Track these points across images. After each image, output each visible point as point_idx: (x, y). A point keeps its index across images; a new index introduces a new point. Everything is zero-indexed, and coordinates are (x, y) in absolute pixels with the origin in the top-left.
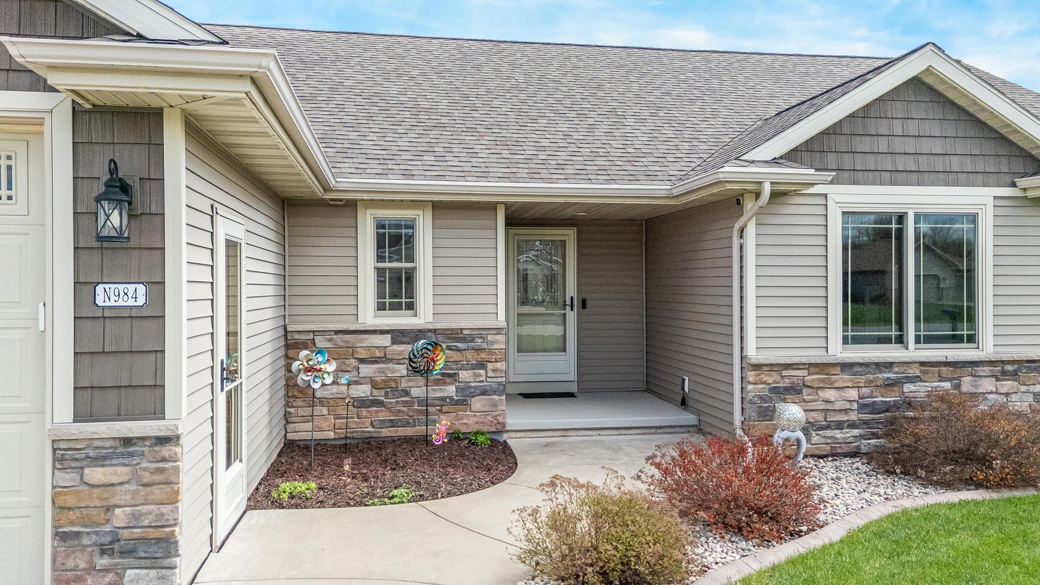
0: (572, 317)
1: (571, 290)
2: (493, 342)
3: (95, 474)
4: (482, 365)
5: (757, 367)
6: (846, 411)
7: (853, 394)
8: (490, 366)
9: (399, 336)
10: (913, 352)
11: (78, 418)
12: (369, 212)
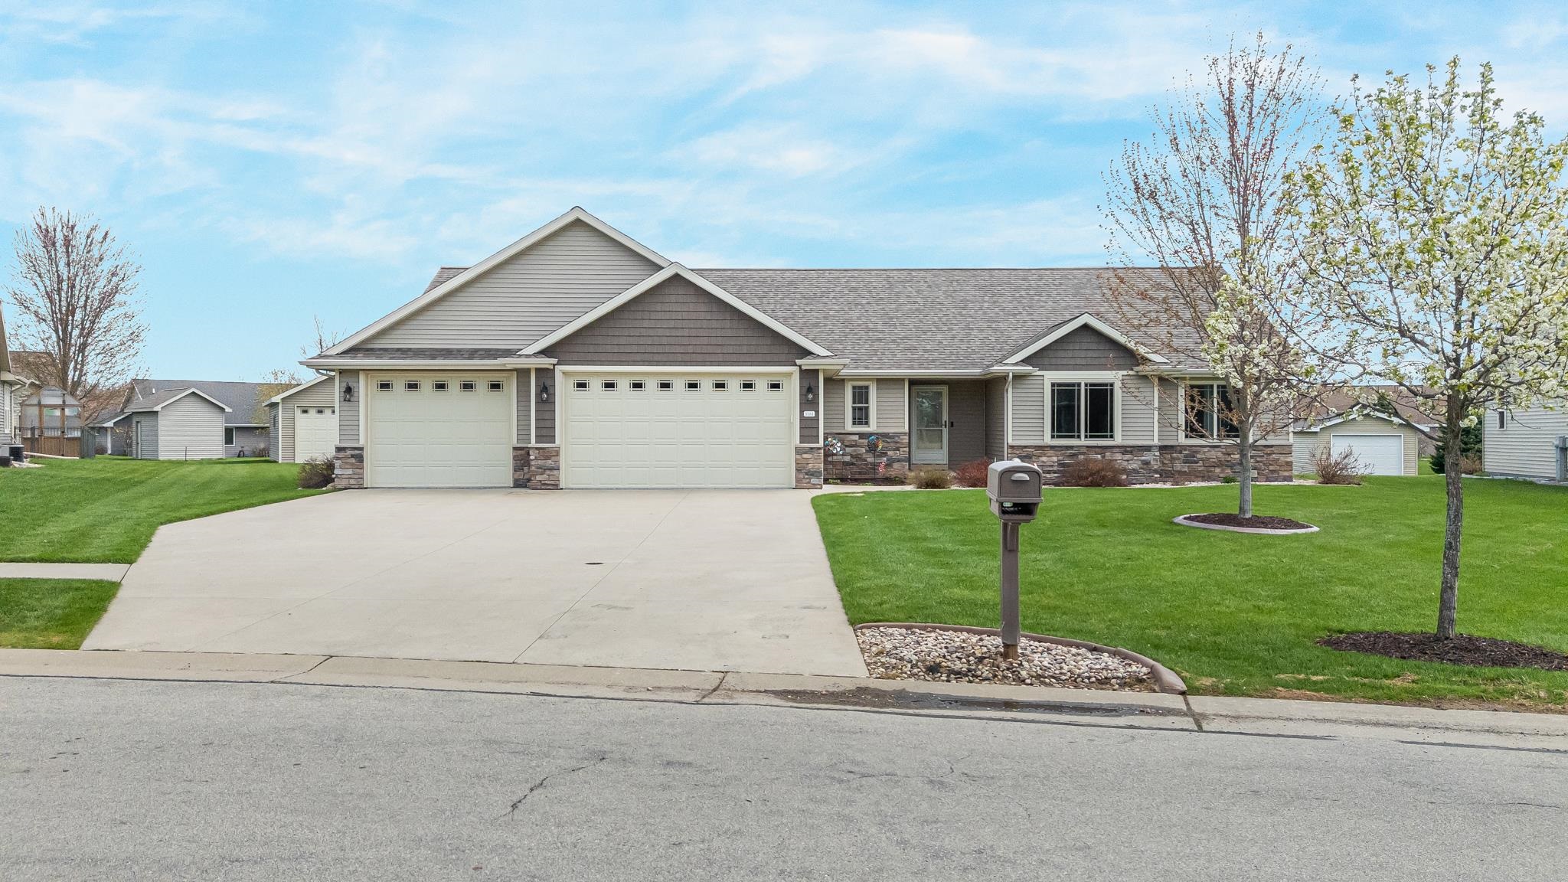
0: (945, 431)
1: (945, 417)
2: (902, 439)
3: (805, 456)
4: (898, 449)
5: (1012, 447)
6: (1052, 466)
7: (1055, 459)
8: (901, 449)
9: (862, 435)
10: (1083, 441)
11: (800, 443)
12: (851, 382)
